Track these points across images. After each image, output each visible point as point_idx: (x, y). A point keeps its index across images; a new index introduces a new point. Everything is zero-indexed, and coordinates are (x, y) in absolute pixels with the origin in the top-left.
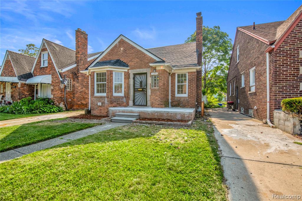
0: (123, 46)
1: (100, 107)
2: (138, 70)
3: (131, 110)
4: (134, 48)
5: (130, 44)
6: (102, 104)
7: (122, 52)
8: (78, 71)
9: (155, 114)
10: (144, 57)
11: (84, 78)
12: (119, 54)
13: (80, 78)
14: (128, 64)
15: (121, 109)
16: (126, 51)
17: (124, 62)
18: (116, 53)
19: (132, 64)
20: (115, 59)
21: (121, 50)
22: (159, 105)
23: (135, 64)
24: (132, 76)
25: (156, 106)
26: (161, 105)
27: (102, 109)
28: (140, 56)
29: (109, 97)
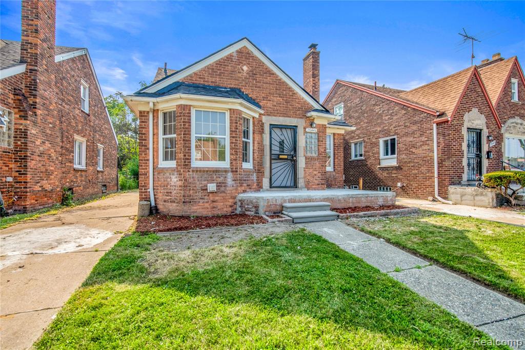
0: (249, 64)
1: (211, 195)
2: (281, 118)
3: (309, 196)
4: (273, 74)
5: (263, 63)
6: (217, 186)
7: (245, 74)
8: (33, 87)
9: (349, 200)
10: (293, 96)
11: (47, 112)
12: (240, 77)
13: (39, 112)
14: (261, 104)
15: (287, 196)
16: (255, 74)
17: (250, 96)
18: (232, 74)
19: (269, 104)
20: (229, 86)
21: (243, 71)
22: (319, 184)
23: (275, 106)
24: (267, 129)
25: (313, 187)
26: (322, 184)
27: (217, 198)
28: (284, 92)
29: (237, 171)
